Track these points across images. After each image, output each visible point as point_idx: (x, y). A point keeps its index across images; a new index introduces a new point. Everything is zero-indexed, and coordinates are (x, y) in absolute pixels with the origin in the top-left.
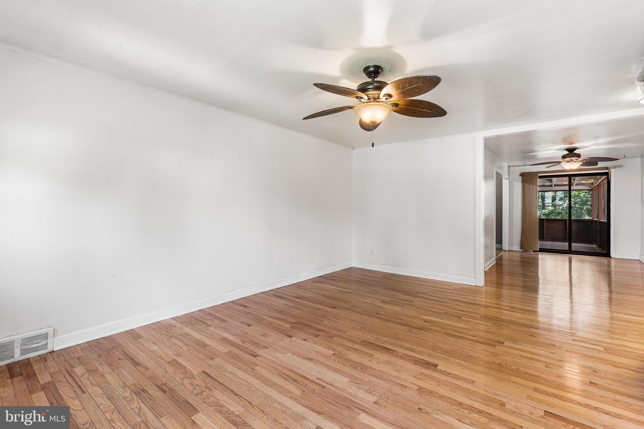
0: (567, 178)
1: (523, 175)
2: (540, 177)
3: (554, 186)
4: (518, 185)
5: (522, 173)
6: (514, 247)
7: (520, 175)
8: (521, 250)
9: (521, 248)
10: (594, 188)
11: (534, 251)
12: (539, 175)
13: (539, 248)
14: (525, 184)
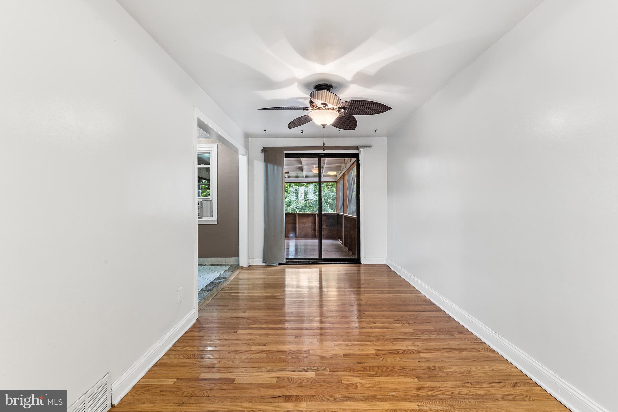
0: (317, 159)
1: (266, 150)
2: (287, 156)
3: (305, 177)
4: (260, 166)
5: (264, 148)
6: (254, 259)
7: (262, 151)
8: (264, 264)
9: (264, 261)
10: (338, 180)
11: (279, 264)
12: (286, 152)
13: (286, 259)
14: (269, 165)
